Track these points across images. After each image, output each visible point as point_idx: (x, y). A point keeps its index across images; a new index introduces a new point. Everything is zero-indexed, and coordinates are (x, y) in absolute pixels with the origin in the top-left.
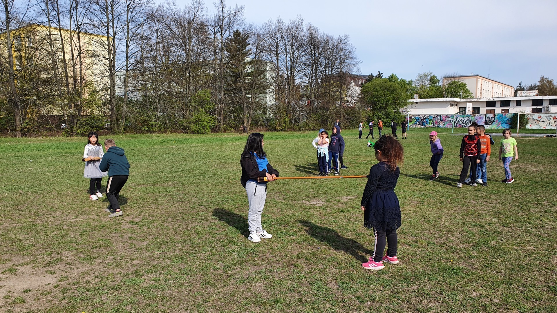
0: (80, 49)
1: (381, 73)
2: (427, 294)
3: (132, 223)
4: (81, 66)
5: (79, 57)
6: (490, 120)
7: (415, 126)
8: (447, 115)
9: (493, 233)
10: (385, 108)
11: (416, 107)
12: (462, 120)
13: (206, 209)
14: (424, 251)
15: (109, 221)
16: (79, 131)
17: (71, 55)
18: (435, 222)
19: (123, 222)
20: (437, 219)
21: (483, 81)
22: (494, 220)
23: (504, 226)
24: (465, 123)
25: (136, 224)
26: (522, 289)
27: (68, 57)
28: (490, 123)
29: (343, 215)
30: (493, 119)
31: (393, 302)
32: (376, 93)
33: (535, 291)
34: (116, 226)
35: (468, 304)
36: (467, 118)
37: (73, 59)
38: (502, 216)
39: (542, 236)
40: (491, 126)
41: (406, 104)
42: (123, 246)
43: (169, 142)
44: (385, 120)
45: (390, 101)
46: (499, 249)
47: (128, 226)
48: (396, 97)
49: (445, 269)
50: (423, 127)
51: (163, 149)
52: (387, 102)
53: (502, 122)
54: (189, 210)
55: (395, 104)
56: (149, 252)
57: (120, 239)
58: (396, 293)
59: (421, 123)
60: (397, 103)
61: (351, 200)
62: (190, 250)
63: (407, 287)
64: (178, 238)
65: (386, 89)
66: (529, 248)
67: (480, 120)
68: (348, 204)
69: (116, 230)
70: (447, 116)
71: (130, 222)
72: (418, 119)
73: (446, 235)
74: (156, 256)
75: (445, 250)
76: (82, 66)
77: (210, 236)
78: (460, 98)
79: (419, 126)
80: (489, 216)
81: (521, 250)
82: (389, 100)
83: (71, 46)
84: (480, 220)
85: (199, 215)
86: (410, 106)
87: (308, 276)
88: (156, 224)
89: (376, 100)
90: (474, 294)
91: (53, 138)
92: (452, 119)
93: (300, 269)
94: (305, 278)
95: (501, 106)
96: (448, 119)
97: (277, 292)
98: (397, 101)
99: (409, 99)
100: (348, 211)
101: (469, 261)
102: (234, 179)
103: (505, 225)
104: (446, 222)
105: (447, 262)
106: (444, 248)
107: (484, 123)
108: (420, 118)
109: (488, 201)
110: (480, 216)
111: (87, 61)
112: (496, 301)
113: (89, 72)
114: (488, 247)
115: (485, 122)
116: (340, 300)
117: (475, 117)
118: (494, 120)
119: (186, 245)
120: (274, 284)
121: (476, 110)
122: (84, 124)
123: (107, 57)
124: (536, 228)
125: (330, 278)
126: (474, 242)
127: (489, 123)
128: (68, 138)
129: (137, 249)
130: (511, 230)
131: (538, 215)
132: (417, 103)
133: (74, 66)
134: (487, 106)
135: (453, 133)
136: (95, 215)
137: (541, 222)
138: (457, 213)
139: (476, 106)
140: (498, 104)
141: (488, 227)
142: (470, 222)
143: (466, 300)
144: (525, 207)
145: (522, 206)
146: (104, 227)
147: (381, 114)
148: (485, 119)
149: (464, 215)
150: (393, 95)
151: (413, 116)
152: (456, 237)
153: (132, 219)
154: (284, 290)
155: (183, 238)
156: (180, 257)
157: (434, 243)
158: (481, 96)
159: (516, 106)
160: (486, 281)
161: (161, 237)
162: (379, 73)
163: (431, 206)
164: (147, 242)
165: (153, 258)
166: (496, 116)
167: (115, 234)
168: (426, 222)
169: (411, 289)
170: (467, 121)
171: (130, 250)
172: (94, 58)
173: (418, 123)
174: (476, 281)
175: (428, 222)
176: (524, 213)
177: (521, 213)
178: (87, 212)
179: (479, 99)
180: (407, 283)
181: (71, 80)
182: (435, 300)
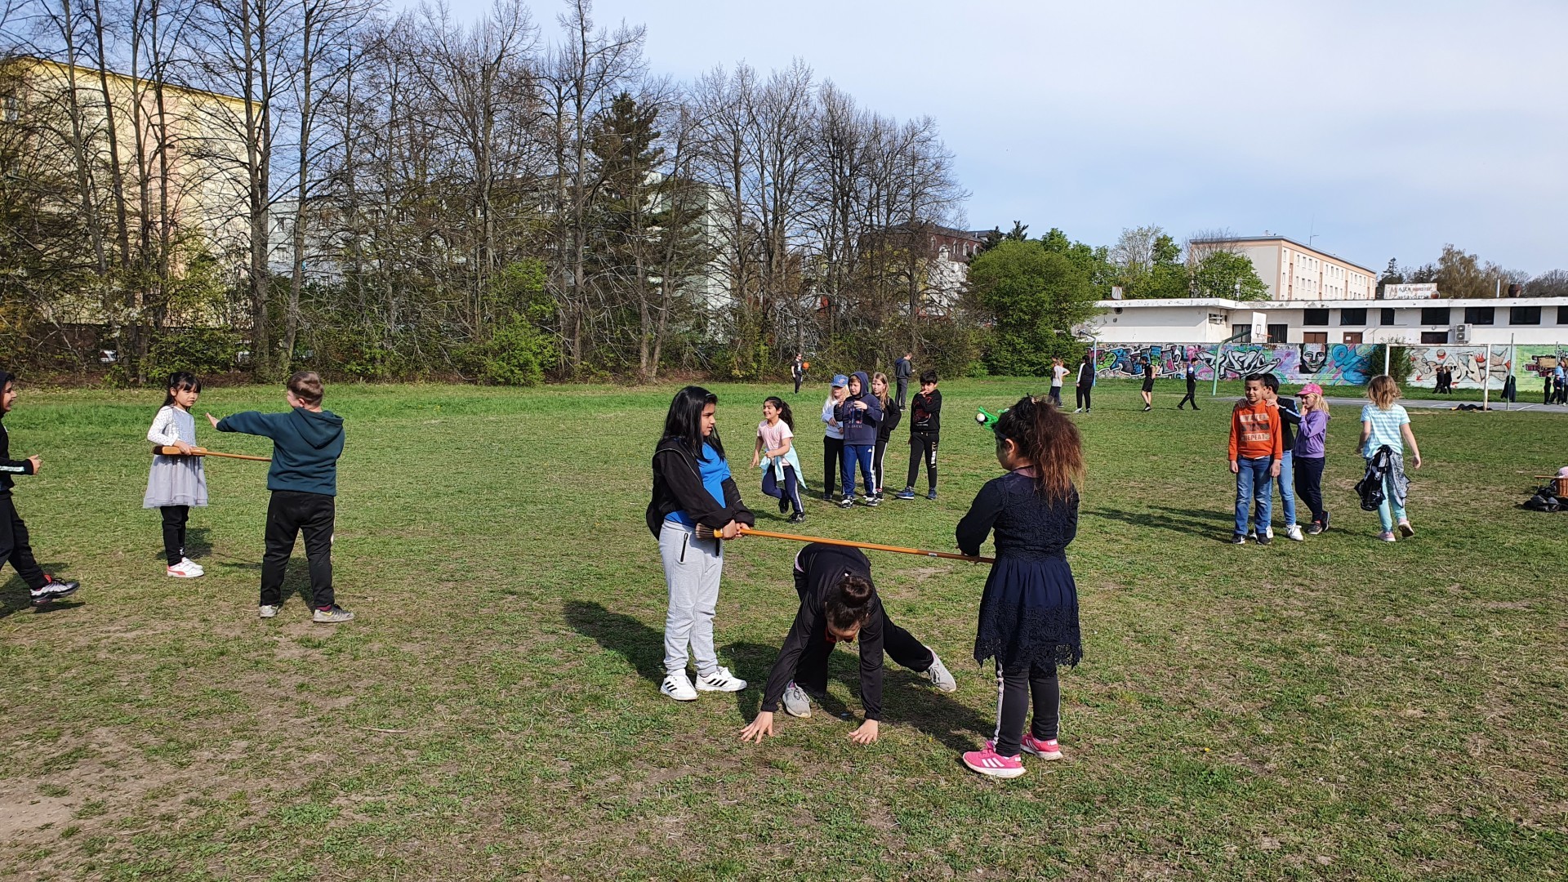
0: (163, 135)
1: (1022, 225)
2: (1141, 845)
3: (306, 642)
4: (164, 181)
5: (159, 156)
6: (1313, 362)
7: (1112, 375)
8: (1199, 346)
9: (1319, 673)
10: (1033, 324)
11: (1115, 320)
12: (1241, 359)
13: (523, 604)
14: (1132, 722)
15: (239, 638)
16: (155, 373)
17: (134, 151)
18: (1163, 641)
19: (280, 639)
20: (1170, 633)
21: (1296, 253)
22: (1322, 636)
23: (1348, 653)
24: (1248, 368)
25: (319, 646)
26: (1391, 826)
27: (125, 155)
28: (1315, 370)
29: (914, 620)
30: (1321, 359)
31: (1045, 867)
32: (1009, 281)
33: (1425, 832)
34: (260, 653)
35: (1248, 871)
36: (1253, 354)
37: (141, 163)
38: (1342, 626)
39: (1444, 681)
40: (1316, 376)
41: (1088, 312)
42: (279, 709)
43: (420, 408)
44: (1032, 357)
45: (1046, 306)
46: (1333, 717)
47: (296, 652)
48: (1063, 294)
49: (1190, 773)
50: (1134, 377)
51: (404, 427)
52: (1039, 308)
53: (1345, 368)
54: (476, 607)
55: (1060, 313)
56: (354, 728)
57: (271, 691)
58: (1054, 842)
59: (1129, 367)
60: (1066, 310)
61: (935, 577)
62: (474, 721)
63: (1085, 825)
64: (439, 687)
65: (1033, 271)
66: (1410, 712)
67: (1287, 361)
68: (928, 590)
69: (257, 663)
70: (1200, 348)
71: (301, 641)
72: (1122, 355)
73: (1194, 679)
74: (374, 739)
75: (1190, 720)
76: (170, 184)
77: (534, 683)
78: (1235, 299)
79: (1123, 376)
80: (1309, 626)
81: (1389, 719)
82: (1044, 302)
83: (137, 124)
84: (1285, 634)
85: (505, 622)
86: (1099, 318)
87: (811, 796)
88: (376, 646)
89: (1006, 300)
90: (1266, 843)
91: (76, 392)
92: (1214, 358)
93: (789, 776)
94: (805, 800)
95: (1342, 324)
96: (1201, 356)
97: (724, 842)
98: (1064, 305)
99: (1097, 299)
100: (927, 609)
101: (1255, 750)
102: (609, 518)
103: (1350, 650)
104: (1192, 641)
105: (1195, 755)
106: (1186, 714)
107: (1298, 369)
108: (1128, 351)
109: (1307, 582)
110: (1286, 624)
111: (184, 168)
112: (1324, 860)
113: (189, 201)
114: (1306, 711)
115: (1300, 366)
116: (899, 862)
117: (1276, 352)
118: (1325, 360)
119: (463, 708)
120: (715, 820)
121: (1277, 333)
122: (171, 354)
123: (245, 158)
124: (1430, 658)
125: (874, 801)
126: (1268, 696)
127: (1310, 369)
128: (121, 392)
129: (319, 720)
130: (1364, 665)
131: (1435, 622)
132: (1119, 310)
133: (144, 181)
134: (1307, 322)
135: (1214, 394)
136: (198, 620)
137: (1442, 642)
138: (1223, 616)
139: (1278, 321)
140: (1334, 319)
141: (1304, 657)
142: (1258, 640)
143: (1243, 859)
144: (1403, 601)
145: (1393, 596)
146: (222, 654)
147: (1021, 341)
148: (1302, 358)
149: (1243, 622)
150: (1053, 287)
151: (1109, 345)
152: (1220, 684)
153: (306, 632)
154: (743, 836)
155: (455, 687)
156: (446, 743)
157: (1159, 701)
158: (1290, 294)
159: (1382, 324)
160: (1298, 805)
161: (391, 684)
162: (1018, 227)
163: (1154, 598)
164: (350, 700)
165: (364, 747)
166: (1330, 351)
167: (255, 676)
168: (1139, 642)
169: (1096, 830)
170: (1252, 362)
171: (299, 721)
172: (203, 163)
173: (1121, 365)
174: (1270, 807)
175: (1146, 642)
176: (1399, 616)
177: (1393, 618)
178: (173, 611)
179: (1284, 303)
180: (1086, 813)
181: (134, 224)
182: (1160, 859)
